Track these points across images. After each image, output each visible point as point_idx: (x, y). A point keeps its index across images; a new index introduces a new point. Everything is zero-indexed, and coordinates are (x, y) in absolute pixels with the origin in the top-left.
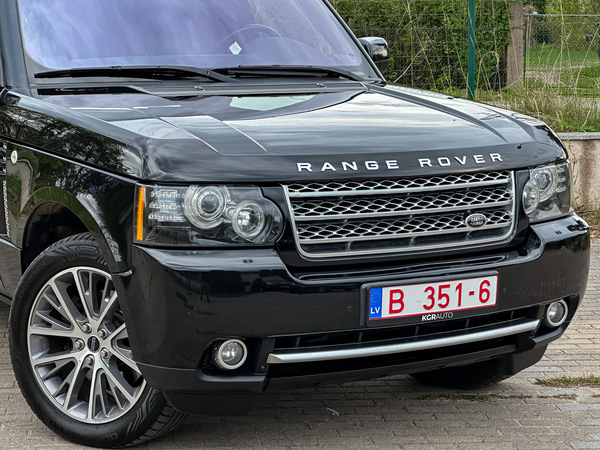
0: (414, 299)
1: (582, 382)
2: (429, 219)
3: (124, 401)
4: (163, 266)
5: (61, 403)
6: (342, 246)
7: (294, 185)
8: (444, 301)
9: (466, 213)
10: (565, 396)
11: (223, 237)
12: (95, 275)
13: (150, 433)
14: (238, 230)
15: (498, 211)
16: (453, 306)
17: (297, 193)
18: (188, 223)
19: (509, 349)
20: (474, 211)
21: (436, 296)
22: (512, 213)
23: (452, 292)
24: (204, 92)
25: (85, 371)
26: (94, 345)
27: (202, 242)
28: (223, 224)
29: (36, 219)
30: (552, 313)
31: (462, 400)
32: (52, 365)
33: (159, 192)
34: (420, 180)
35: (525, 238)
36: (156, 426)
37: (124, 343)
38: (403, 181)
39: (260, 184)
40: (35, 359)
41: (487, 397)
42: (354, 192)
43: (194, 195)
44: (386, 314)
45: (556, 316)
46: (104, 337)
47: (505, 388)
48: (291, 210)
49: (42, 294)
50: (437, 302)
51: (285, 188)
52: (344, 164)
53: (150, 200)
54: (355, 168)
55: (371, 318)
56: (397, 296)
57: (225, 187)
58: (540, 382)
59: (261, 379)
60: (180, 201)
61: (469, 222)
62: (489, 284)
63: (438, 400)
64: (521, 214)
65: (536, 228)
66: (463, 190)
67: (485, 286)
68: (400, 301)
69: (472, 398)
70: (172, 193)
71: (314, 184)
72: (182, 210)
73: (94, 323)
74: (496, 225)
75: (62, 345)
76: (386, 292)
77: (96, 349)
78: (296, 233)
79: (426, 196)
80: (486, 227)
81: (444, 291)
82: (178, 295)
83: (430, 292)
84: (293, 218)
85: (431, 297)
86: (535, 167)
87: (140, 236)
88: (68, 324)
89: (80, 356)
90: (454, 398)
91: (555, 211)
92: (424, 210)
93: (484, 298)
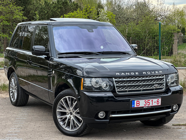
0: (142, 103)
1: (183, 125)
2: (145, 85)
3: (78, 126)
4: (87, 95)
5: (64, 127)
6: (126, 91)
7: (115, 78)
8: (149, 104)
9: (154, 84)
10: (179, 128)
11: (100, 89)
12: (71, 98)
13: (83, 133)
14: (103, 88)
15: (161, 84)
16: (151, 105)
17: (116, 80)
18: (92, 86)
19: (164, 116)
20: (155, 84)
21: (147, 103)
22: (165, 85)
23: (150, 102)
24: (95, 57)
25: (69, 119)
26: (71, 114)
27: (95, 90)
28: (100, 87)
29: (58, 86)
30: (174, 107)
31: (155, 129)
32: (62, 118)
33: (86, 79)
34: (143, 77)
35: (168, 90)
36: (85, 131)
37: (78, 113)
38: (140, 77)
39: (108, 78)
40: (58, 117)
41: (160, 128)
42: (129, 79)
43: (94, 80)
44: (136, 106)
45: (175, 108)
46: (73, 112)
47: (165, 126)
48: (115, 83)
49: (60, 102)
50: (147, 104)
51: (114, 78)
52: (126, 73)
53: (84, 81)
54: (129, 74)
55: (132, 107)
56: (138, 102)
57: (101, 79)
58: (173, 125)
59: (108, 120)
60: (91, 81)
61: (154, 86)
62: (159, 100)
63: (149, 128)
64: (167, 85)
65: (170, 88)
66: (153, 79)
67: (158, 101)
68: (139, 103)
69: (157, 128)
70: (89, 80)
71: (120, 78)
72: (91, 83)
73: (71, 109)
74: (161, 87)
75: (64, 114)
76: (136, 101)
77: (72, 115)
78: (116, 88)
79: (145, 80)
80: (158, 87)
81: (149, 101)
82: (90, 102)
83: (145, 102)
84: (115, 85)
85: (146, 103)
86: (170, 74)
87: (82, 89)
88: (65, 109)
89: (68, 116)
90: (153, 128)
91: (175, 84)
92: (144, 83)
93: (158, 103)
